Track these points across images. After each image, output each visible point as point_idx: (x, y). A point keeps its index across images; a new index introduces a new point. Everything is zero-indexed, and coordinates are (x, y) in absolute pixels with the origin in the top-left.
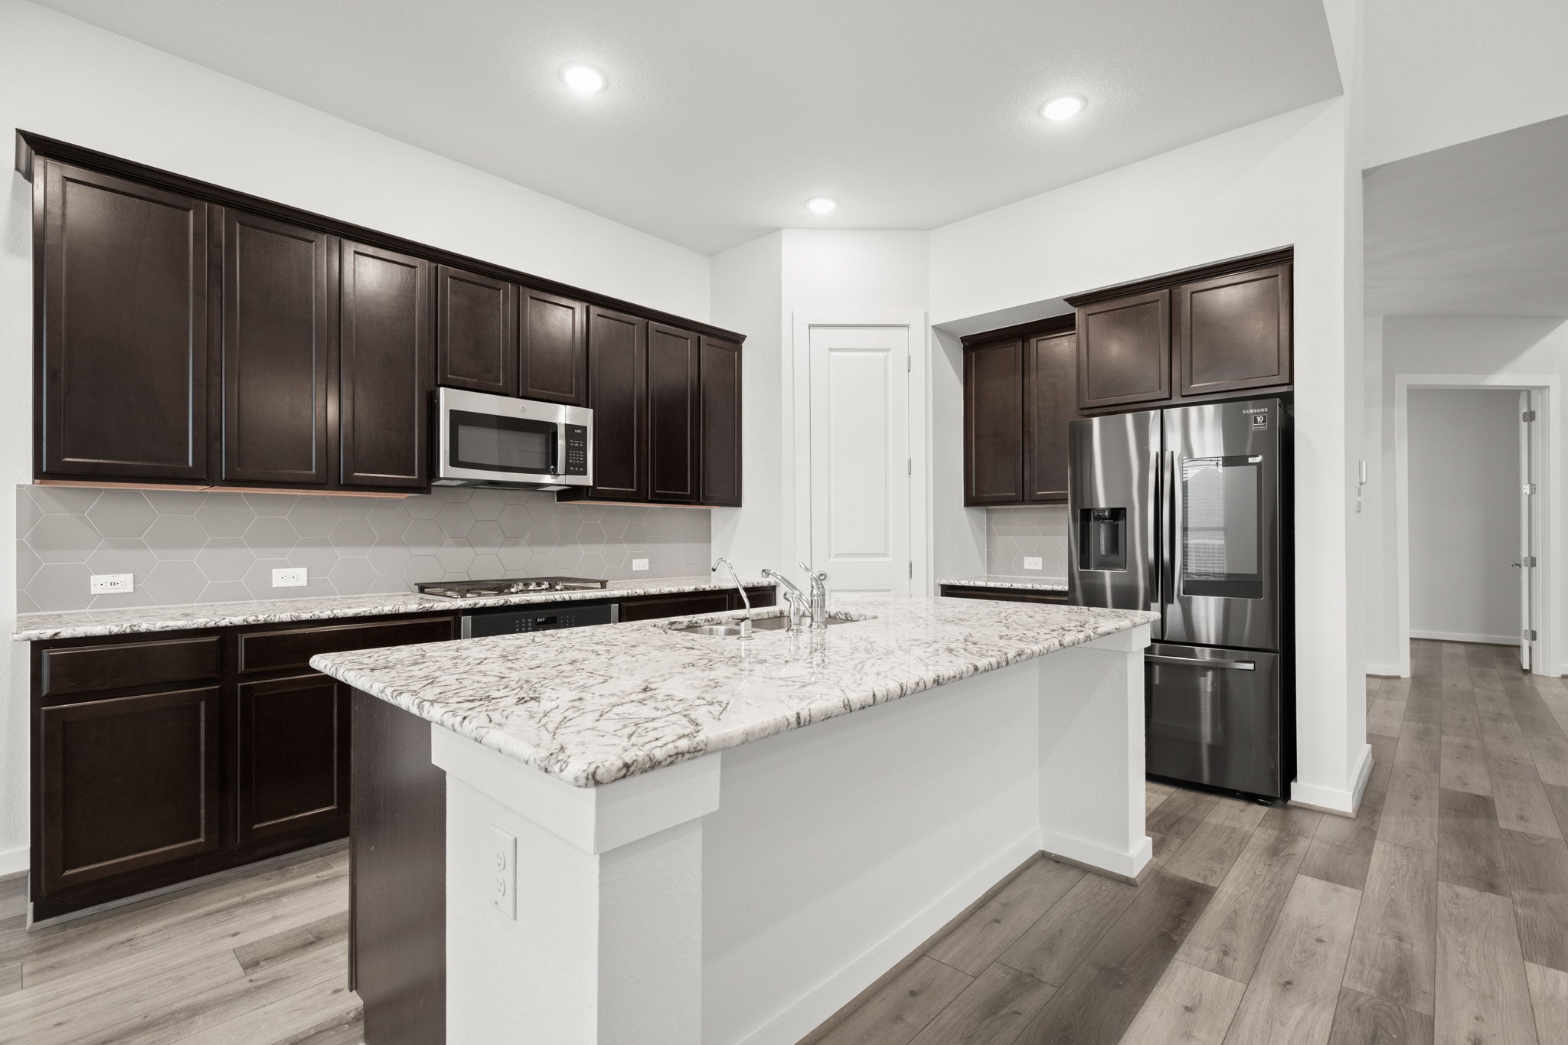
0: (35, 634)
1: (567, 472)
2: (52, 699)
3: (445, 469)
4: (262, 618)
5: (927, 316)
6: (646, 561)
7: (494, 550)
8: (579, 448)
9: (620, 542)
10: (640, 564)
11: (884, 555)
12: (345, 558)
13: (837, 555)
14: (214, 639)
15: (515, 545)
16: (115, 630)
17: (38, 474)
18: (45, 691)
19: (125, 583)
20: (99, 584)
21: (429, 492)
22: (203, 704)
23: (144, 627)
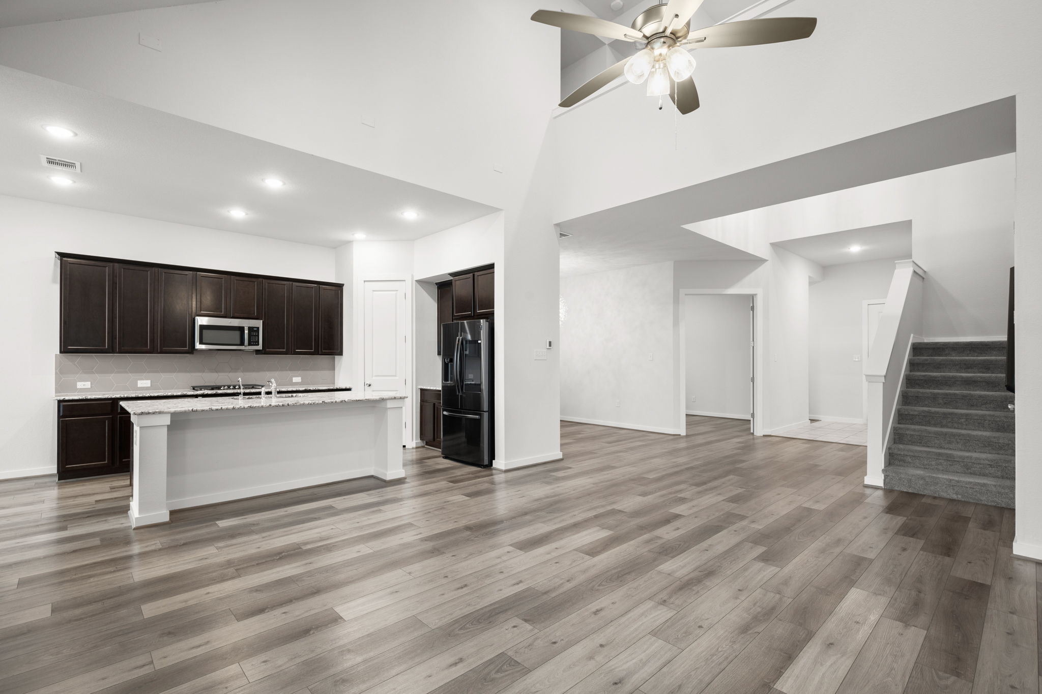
0: (59, 398)
1: (250, 344)
2: (63, 416)
3: (198, 346)
4: (126, 396)
5: (412, 276)
6: (300, 378)
7: (227, 374)
8: (256, 335)
9: (287, 370)
10: (297, 379)
11: (395, 376)
12: (164, 377)
13: (376, 376)
14: (110, 402)
15: (236, 372)
16: (81, 398)
17: (61, 352)
18: (61, 415)
19: (88, 385)
20: (80, 385)
21: (193, 354)
22: (107, 421)
23: (89, 397)
